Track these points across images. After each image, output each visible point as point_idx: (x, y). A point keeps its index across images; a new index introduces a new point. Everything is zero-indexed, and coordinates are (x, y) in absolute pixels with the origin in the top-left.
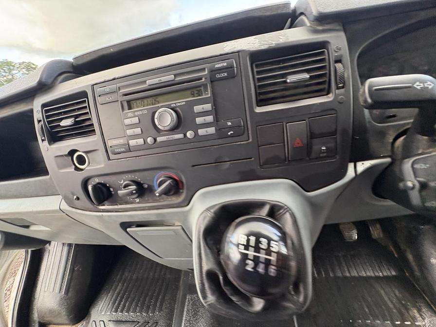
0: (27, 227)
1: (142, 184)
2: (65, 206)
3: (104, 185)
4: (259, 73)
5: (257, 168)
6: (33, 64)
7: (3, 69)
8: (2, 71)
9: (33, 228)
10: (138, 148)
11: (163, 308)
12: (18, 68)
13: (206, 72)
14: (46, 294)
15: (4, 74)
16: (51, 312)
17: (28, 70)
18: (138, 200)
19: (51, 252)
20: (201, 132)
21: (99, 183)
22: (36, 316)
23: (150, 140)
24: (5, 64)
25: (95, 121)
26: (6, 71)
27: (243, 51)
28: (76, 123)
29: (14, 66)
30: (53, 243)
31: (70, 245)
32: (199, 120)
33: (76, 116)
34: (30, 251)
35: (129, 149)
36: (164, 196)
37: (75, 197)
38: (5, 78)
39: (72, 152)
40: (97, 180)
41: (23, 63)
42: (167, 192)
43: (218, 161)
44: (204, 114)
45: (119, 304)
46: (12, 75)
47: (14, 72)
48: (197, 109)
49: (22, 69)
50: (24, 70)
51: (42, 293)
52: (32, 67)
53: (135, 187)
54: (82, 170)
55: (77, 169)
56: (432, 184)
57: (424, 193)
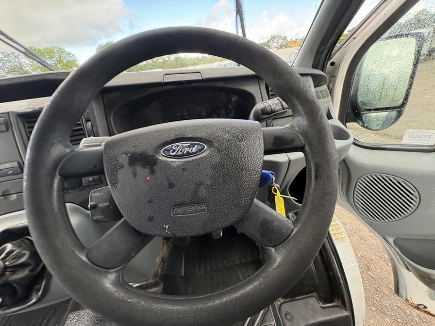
4: (29, 127)
27: (12, 112)
43: (5, 194)
56: (100, 205)
57: (93, 211)
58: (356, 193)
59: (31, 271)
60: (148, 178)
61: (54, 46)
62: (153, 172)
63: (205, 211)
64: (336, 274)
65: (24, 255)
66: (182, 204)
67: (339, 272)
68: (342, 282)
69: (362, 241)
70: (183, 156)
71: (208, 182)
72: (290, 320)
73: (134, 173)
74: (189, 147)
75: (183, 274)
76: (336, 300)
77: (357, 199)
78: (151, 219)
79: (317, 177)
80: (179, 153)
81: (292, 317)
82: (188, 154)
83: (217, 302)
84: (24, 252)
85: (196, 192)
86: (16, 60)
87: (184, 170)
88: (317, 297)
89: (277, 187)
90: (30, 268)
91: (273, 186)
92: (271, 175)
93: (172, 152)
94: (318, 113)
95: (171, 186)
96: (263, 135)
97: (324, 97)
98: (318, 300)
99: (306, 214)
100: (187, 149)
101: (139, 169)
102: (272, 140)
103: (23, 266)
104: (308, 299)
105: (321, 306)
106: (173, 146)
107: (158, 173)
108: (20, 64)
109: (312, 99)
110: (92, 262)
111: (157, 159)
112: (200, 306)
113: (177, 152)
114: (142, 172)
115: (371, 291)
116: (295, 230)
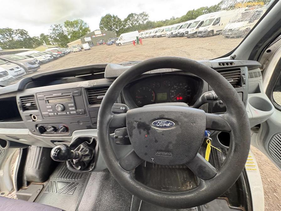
0: (18, 139)
1: (56, 128)
2: (30, 133)
3: (43, 127)
4: (89, 94)
5: (91, 125)
6: (25, 31)
7: (6, 34)
8: (6, 35)
9: (20, 140)
10: (52, 116)
11: (82, 177)
12: (15, 33)
13: (71, 93)
14: (30, 168)
15: (7, 37)
16: (32, 177)
17: (22, 35)
18: (55, 133)
19: (32, 150)
20: (71, 112)
21: (41, 126)
22: (25, 178)
23: (55, 113)
24: (7, 31)
25: (37, 105)
26: (8, 35)
27: (83, 87)
28: (32, 105)
29: (13, 32)
30: (32, 146)
31: (40, 147)
32: (70, 109)
33: (32, 103)
34: (22, 149)
35: (49, 116)
36: (62, 132)
37: (33, 130)
38: (8, 40)
39: (31, 115)
40: (41, 125)
41: (19, 30)
42: (63, 131)
43: (78, 122)
44: (72, 107)
45: (63, 175)
46: (12, 38)
47: (13, 36)
48: (70, 105)
49: (18, 34)
50: (19, 35)
51: (28, 168)
52: (24, 33)
53: (53, 129)
54: (35, 121)
55: (33, 121)
56: (119, 137)
57: (116, 139)
58: (271, 143)
59: (90, 158)
60: (146, 136)
61: (78, 19)
62: (148, 133)
63: (171, 156)
64: (244, 191)
65: (87, 151)
66: (161, 151)
67: (246, 191)
68: (248, 197)
69: (274, 171)
70: (162, 127)
71: (174, 142)
72: (206, 208)
73: (140, 132)
74: (166, 123)
75: (145, 166)
76: (241, 206)
77: (271, 147)
78: (146, 154)
79: (235, 151)
80: (161, 125)
81: (208, 207)
82: (165, 127)
83: (174, 197)
84: (87, 149)
85: (168, 146)
86: (61, 29)
87: (163, 134)
88: (228, 201)
89: (210, 140)
90: (89, 157)
91: (208, 139)
92: (207, 133)
93: (158, 125)
94: (243, 115)
95: (156, 141)
96: (206, 118)
97: (256, 77)
98: (227, 202)
99: (225, 169)
100: (165, 124)
101: (142, 131)
102: (211, 123)
103: (87, 155)
104: (221, 200)
105: (229, 207)
106: (158, 121)
107: (151, 134)
108: (62, 31)
109: (240, 106)
110: (122, 167)
111: (150, 127)
112: (166, 197)
113: (160, 125)
114: (144, 132)
115: (273, 206)
116: (217, 175)
